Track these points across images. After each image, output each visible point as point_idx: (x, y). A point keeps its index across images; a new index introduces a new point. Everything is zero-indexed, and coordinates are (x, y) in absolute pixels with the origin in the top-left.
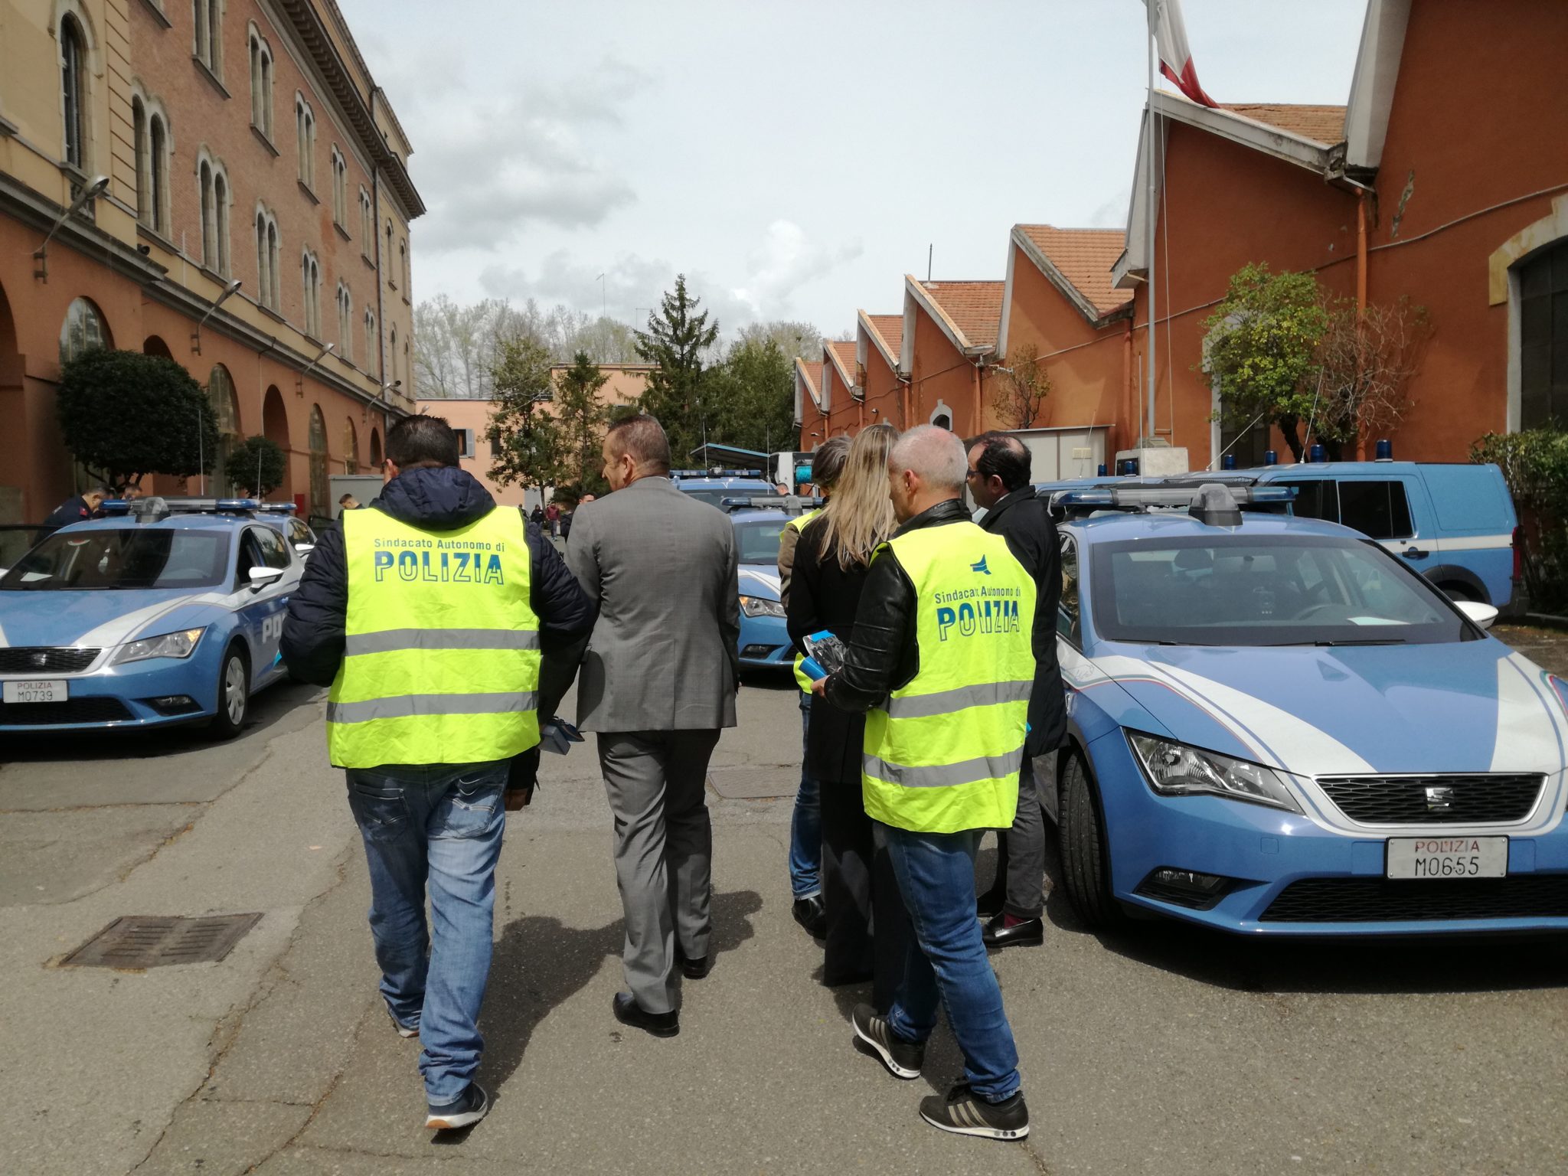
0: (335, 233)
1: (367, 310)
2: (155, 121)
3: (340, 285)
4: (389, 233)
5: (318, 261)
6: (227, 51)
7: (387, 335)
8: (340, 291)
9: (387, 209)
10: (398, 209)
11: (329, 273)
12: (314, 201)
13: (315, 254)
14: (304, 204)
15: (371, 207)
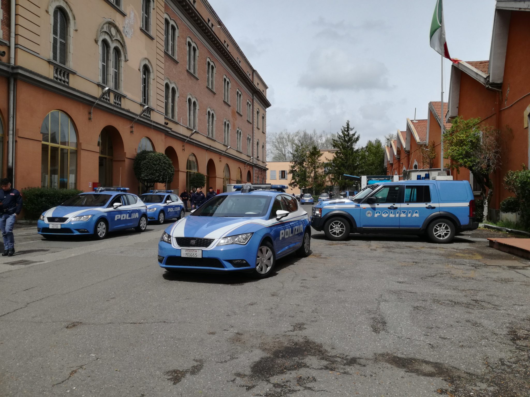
0: (237, 114)
1: (248, 136)
2: (173, 89)
3: (238, 129)
4: (258, 113)
5: (230, 123)
6: (199, 67)
7: (255, 143)
8: (238, 131)
9: (257, 105)
10: (262, 105)
11: (234, 126)
12: (229, 106)
13: (229, 121)
14: (226, 107)
15: (251, 106)
